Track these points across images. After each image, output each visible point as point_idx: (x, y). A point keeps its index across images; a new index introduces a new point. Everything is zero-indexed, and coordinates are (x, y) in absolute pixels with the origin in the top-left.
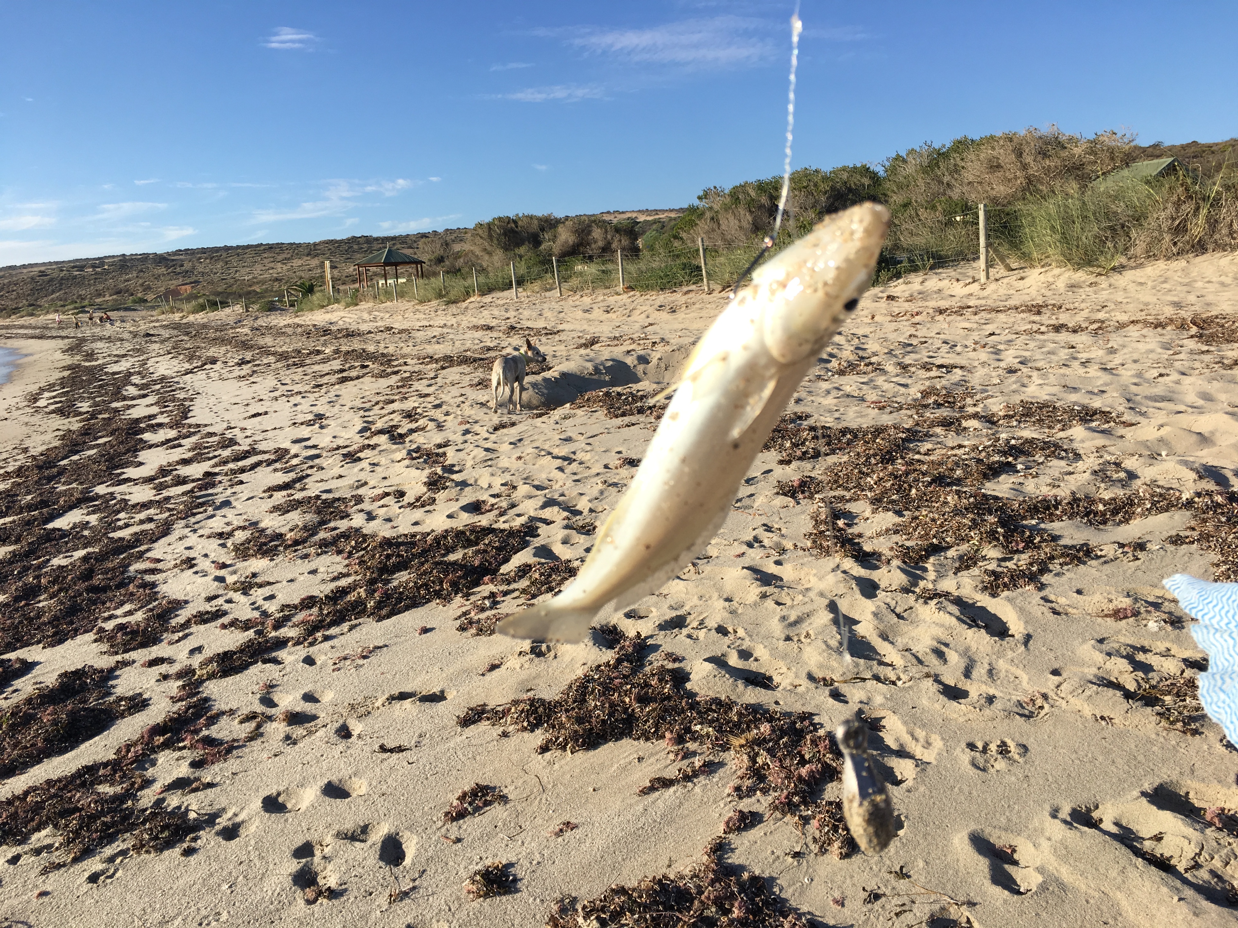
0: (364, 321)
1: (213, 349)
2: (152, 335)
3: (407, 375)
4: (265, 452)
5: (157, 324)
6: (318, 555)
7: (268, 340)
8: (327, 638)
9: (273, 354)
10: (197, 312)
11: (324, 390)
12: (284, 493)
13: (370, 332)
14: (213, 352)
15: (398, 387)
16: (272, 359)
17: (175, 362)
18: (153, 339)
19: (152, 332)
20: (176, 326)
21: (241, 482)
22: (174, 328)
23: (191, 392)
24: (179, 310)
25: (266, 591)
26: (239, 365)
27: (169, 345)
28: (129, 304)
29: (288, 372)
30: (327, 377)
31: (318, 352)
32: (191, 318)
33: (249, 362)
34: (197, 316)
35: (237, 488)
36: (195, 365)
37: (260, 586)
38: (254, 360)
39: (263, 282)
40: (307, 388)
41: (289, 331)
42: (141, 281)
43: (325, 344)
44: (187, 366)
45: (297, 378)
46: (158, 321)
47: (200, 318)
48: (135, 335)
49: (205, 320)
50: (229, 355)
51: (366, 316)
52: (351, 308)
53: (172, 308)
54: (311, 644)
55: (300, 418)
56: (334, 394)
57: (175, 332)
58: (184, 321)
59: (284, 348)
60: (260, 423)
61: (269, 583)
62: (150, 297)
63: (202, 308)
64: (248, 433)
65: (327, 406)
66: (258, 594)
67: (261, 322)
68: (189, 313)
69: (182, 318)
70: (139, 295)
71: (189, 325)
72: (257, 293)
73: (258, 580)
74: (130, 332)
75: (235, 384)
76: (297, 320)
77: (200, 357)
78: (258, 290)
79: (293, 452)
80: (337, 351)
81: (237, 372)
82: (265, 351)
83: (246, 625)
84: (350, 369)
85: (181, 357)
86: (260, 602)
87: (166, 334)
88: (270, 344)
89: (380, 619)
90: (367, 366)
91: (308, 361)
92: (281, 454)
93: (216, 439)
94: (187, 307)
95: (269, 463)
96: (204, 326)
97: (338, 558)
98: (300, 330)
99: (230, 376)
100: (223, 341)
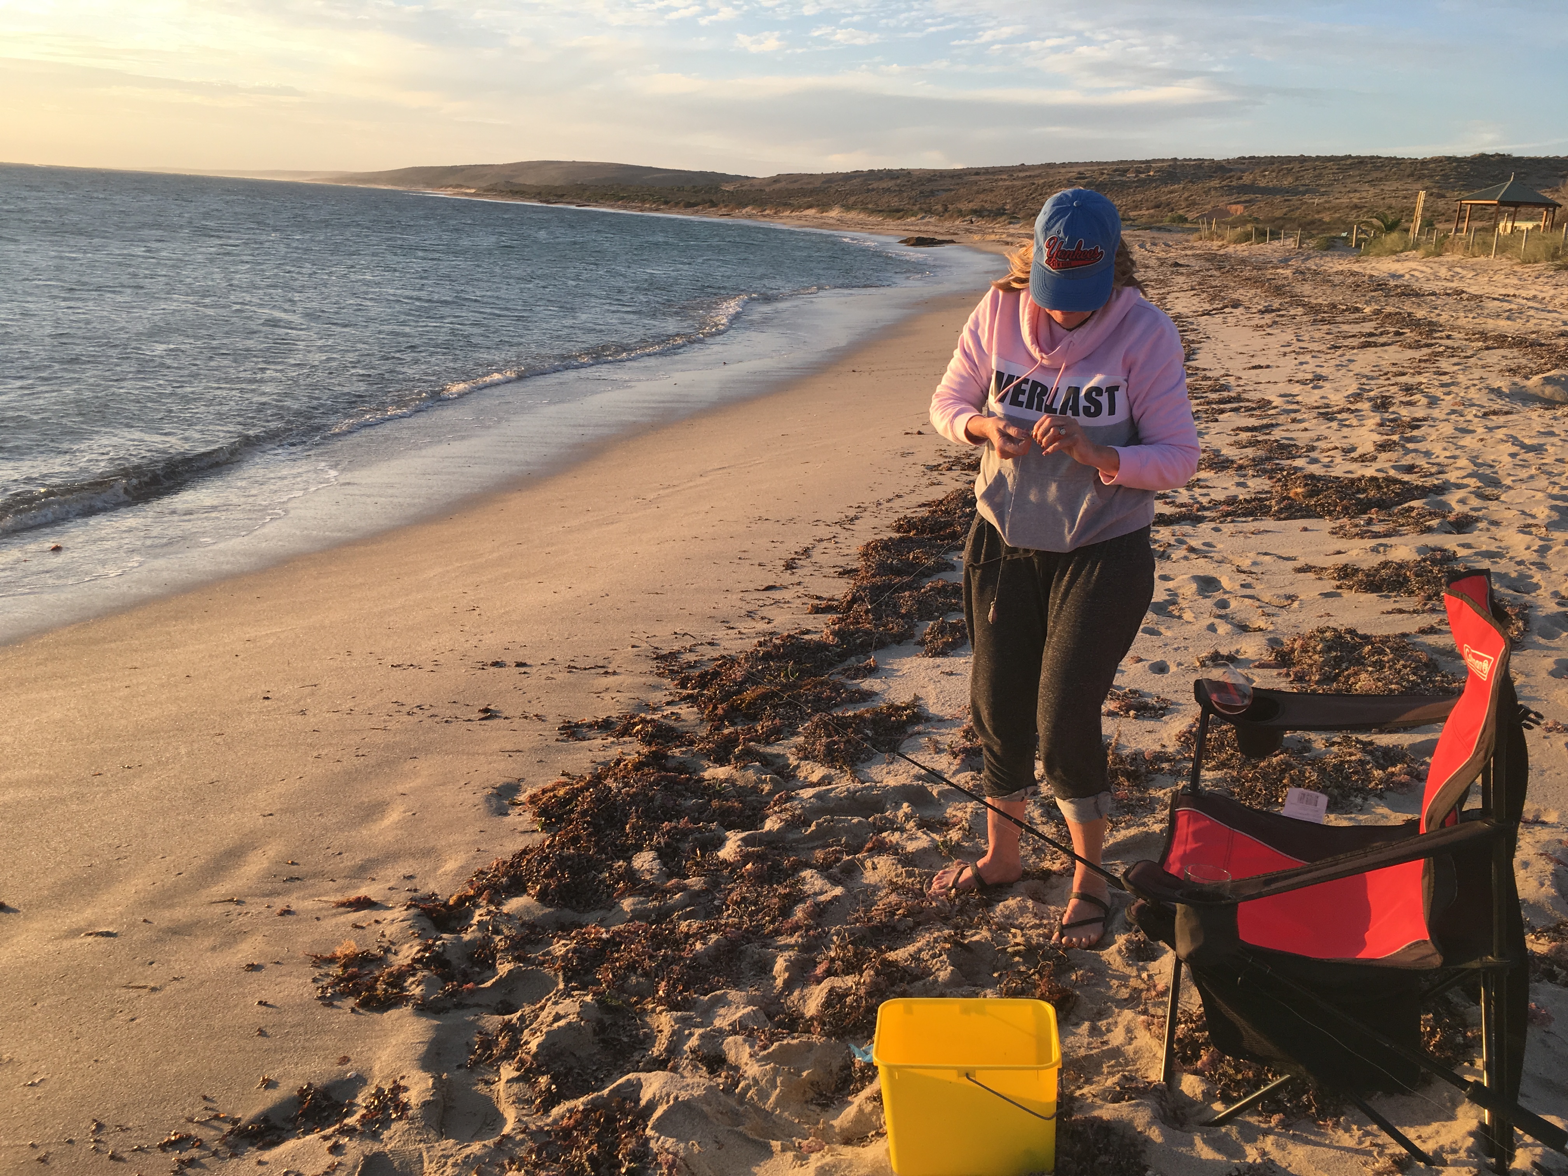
0: (1437, 278)
1: (1241, 291)
2: (1181, 266)
3: (1441, 349)
4: (1248, 400)
5: (1189, 252)
6: (1254, 476)
7: (1307, 289)
8: (1232, 521)
9: (1304, 305)
10: (1240, 243)
11: (1339, 352)
12: (1249, 434)
13: (1433, 294)
14: (1239, 294)
15: (1420, 361)
16: (1300, 310)
17: (1195, 300)
18: (1182, 270)
19: (1181, 262)
20: (1211, 258)
21: (1217, 421)
22: (1208, 260)
23: (1201, 335)
24: (1221, 237)
25: (1204, 491)
26: (1262, 312)
27: (1196, 279)
28: (1166, 222)
29: (1310, 328)
30: (1350, 340)
31: (1357, 310)
32: (1231, 249)
33: (1273, 311)
34: (1239, 247)
35: (1211, 424)
36: (1215, 306)
37: (1201, 487)
38: (1279, 310)
39: (1336, 209)
40: (1323, 348)
41: (1337, 279)
42: (1186, 195)
43: (1368, 303)
44: (1207, 306)
45: (1317, 335)
46: (1192, 248)
47: (1242, 249)
48: (1162, 262)
49: (1246, 253)
50: (1255, 300)
51: (1443, 272)
52: (1431, 259)
53: (1212, 233)
54: (1221, 522)
55: (1300, 376)
56: (1347, 357)
57: (1207, 265)
58: (1222, 252)
59: (1320, 301)
60: (1257, 375)
61: (1208, 487)
62: (1191, 216)
63: (1247, 237)
64: (1241, 382)
65: (1332, 369)
66: (1197, 491)
67: (1311, 264)
68: (1229, 242)
69: (1221, 247)
70: (1181, 212)
71: (1226, 257)
72: (1324, 223)
73: (1201, 483)
74: (1158, 259)
75: (1249, 332)
76: (1356, 267)
77: (1224, 298)
78: (1327, 219)
79: (1274, 404)
80: (1377, 312)
81: (1257, 320)
82: (1297, 301)
83: (1182, 505)
84: (1382, 334)
85: (1204, 295)
86: (1197, 496)
87: (1196, 265)
88: (1306, 293)
89: (1280, 519)
90: (1403, 333)
91: (1339, 319)
92: (1264, 404)
93: (1209, 383)
94: (1230, 234)
95: (1248, 409)
96: (1243, 261)
97: (1268, 482)
98: (1351, 280)
99: (1247, 323)
100: (1256, 282)
